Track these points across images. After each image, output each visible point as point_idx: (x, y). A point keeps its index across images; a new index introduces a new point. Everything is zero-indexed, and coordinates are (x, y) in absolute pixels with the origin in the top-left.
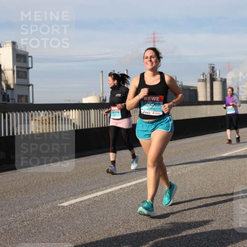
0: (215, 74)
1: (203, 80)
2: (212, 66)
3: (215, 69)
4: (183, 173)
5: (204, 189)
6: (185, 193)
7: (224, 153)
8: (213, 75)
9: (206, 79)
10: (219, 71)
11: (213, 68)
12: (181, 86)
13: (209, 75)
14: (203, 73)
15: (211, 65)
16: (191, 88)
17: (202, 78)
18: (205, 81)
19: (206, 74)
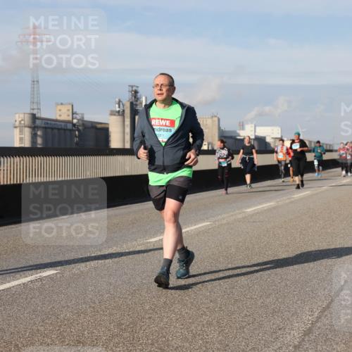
0: (139, 102)
1: (119, 111)
2: (134, 89)
3: (139, 94)
4: (82, 272)
5: (117, 299)
6: (84, 306)
7: (151, 238)
8: (136, 105)
9: (124, 111)
10: (146, 98)
11: (136, 92)
12: (81, 122)
13: (128, 105)
14: (120, 101)
15: (132, 87)
16: (99, 126)
17: (118, 109)
18: (122, 114)
19: (124, 102)
